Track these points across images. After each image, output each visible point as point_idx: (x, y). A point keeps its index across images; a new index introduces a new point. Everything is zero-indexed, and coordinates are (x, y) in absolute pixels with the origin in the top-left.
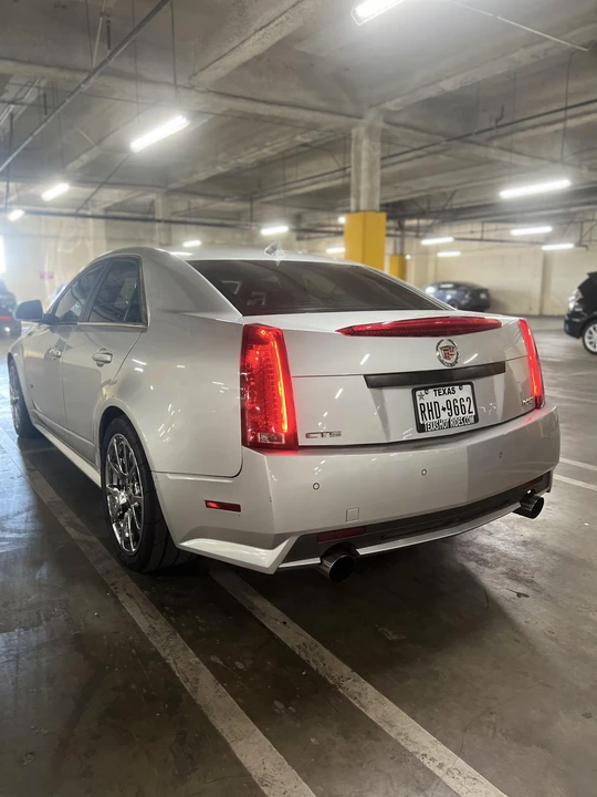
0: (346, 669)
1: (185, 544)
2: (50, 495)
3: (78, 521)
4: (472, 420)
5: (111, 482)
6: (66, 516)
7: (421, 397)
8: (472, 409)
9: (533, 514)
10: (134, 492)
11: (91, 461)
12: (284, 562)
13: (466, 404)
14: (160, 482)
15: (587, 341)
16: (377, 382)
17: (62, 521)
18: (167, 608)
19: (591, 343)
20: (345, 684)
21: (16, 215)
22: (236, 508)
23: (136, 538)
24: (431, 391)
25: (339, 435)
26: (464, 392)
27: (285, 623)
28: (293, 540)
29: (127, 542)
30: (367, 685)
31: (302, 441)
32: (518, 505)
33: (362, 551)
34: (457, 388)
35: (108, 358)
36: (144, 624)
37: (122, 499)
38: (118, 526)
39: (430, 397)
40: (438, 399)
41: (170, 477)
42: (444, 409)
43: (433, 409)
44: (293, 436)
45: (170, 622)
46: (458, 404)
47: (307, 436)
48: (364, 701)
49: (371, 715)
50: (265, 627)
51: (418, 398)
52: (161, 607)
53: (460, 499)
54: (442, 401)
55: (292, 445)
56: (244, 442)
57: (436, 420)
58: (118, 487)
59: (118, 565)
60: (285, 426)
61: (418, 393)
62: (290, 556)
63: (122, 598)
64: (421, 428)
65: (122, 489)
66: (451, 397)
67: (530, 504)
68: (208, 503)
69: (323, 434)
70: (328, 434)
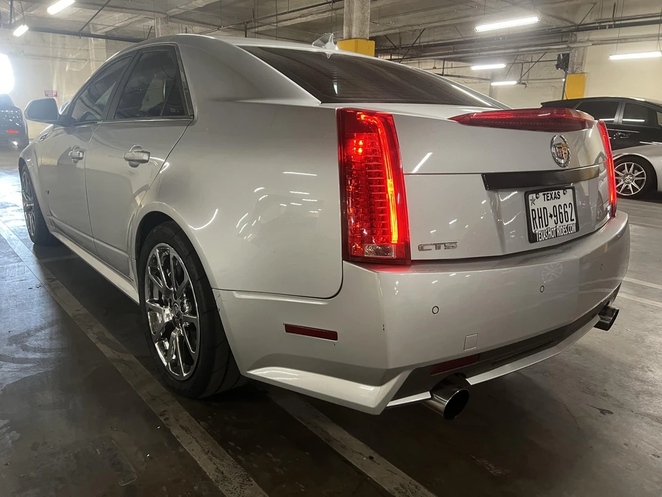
1: (252, 372)
2: (75, 307)
3: (110, 336)
4: (574, 228)
5: (152, 296)
6: (95, 332)
7: (533, 201)
8: (574, 217)
10: (183, 310)
11: (124, 274)
13: (568, 210)
14: (224, 301)
16: (495, 182)
17: (92, 336)
18: (232, 444)
21: (21, 30)
22: (332, 335)
23: (188, 359)
24: (541, 194)
25: (454, 246)
26: (567, 197)
27: (371, 458)
28: (406, 374)
29: (175, 364)
31: (415, 255)
33: (472, 381)
34: (561, 191)
35: (145, 157)
36: (208, 467)
37: (167, 315)
38: (162, 346)
39: (539, 202)
40: (546, 204)
41: (237, 295)
42: (551, 216)
43: (543, 214)
44: (404, 247)
45: (239, 462)
46: (562, 211)
47: (421, 248)
50: (350, 464)
51: (530, 202)
52: (223, 442)
54: (549, 205)
55: (403, 260)
56: (347, 256)
57: (545, 228)
58: (160, 302)
59: (164, 390)
60: (395, 237)
61: (530, 197)
62: (401, 392)
63: (175, 432)
64: (532, 238)
65: (166, 306)
66: (556, 202)
67: (606, 316)
68: (290, 329)
69: (438, 246)
70: (443, 246)
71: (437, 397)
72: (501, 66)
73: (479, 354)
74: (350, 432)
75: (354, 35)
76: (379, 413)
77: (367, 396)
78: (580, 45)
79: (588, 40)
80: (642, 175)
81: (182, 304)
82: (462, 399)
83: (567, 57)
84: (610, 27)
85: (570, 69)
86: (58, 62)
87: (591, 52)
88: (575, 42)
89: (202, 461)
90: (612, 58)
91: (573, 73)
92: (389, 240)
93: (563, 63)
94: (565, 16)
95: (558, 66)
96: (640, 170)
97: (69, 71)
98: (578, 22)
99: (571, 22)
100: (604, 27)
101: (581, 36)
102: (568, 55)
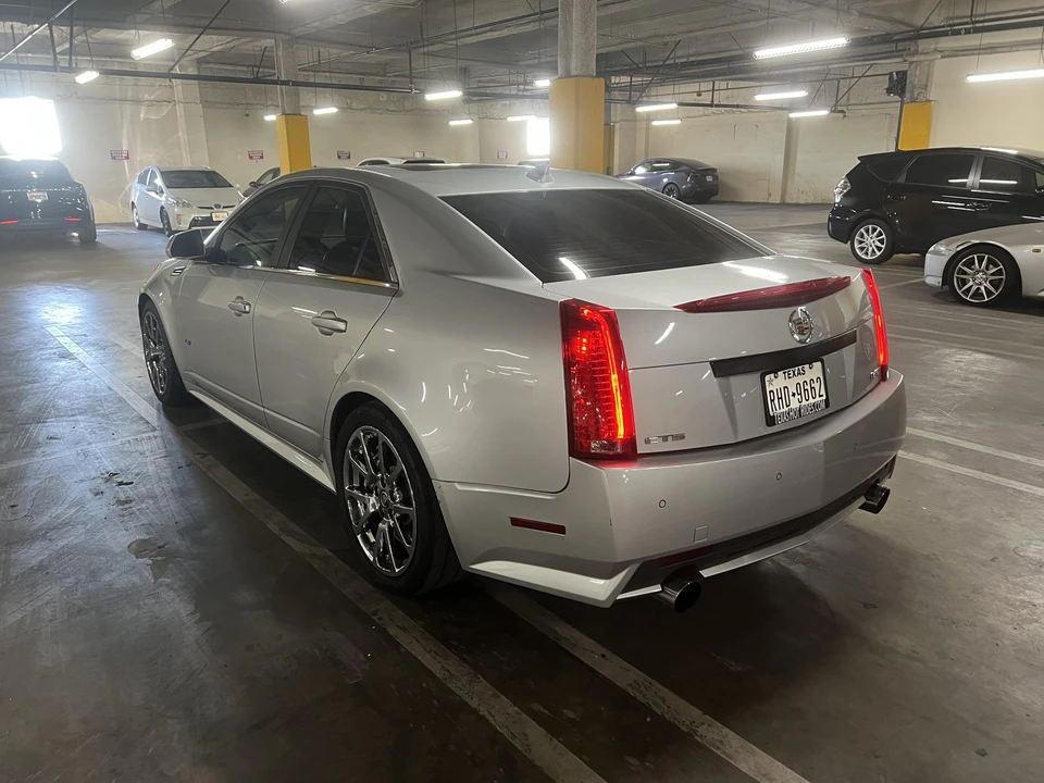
0: (696, 712)
1: (473, 567)
2: (240, 491)
3: (296, 528)
4: (823, 405)
5: (351, 482)
6: (275, 521)
7: (771, 381)
8: (823, 392)
9: (876, 510)
10: (394, 499)
11: (313, 454)
12: (624, 591)
13: (816, 386)
14: (443, 492)
15: (857, 246)
16: (723, 368)
17: (275, 529)
18: (455, 643)
19: (862, 249)
20: (701, 730)
21: (87, 77)
22: (561, 530)
23: (401, 553)
24: (780, 373)
25: (682, 437)
26: (815, 371)
27: (603, 656)
28: (634, 567)
29: (382, 556)
30: (726, 730)
31: (641, 448)
32: (862, 500)
33: (706, 573)
34: (807, 366)
35: (341, 326)
36: (434, 665)
37: (373, 504)
38: (366, 539)
39: (776, 382)
40: (787, 383)
41: (459, 487)
42: (794, 395)
43: (782, 396)
44: (630, 441)
45: (465, 661)
46: (808, 387)
47: (647, 441)
48: (729, 750)
49: (743, 767)
50: (582, 662)
51: (767, 383)
52: (445, 641)
53: (815, 503)
54: (792, 385)
55: (628, 453)
56: (573, 453)
57: (786, 408)
58: (362, 489)
59: (373, 588)
60: (621, 431)
61: (767, 378)
62: (629, 587)
63: (392, 631)
64: (771, 421)
65: (370, 494)
66: (800, 379)
67: (874, 497)
68: (516, 522)
69: (665, 439)
70: (670, 438)
71: (669, 590)
72: (801, 94)
73: (711, 546)
74: (581, 630)
75: (574, 72)
76: (608, 606)
77: (598, 589)
78: (922, 58)
79: (936, 50)
80: (999, 272)
81: (392, 492)
82: (696, 592)
83: (903, 75)
84: (968, 32)
85: (907, 95)
86: (128, 107)
87: (940, 66)
88: (916, 53)
89: (427, 660)
90: (971, 79)
91: (913, 101)
92: (616, 433)
93: (898, 85)
94: (897, 15)
95: (889, 91)
96: (996, 265)
97: (146, 119)
98: (919, 21)
99: (908, 25)
100: (957, 33)
101: (924, 44)
102: (905, 73)
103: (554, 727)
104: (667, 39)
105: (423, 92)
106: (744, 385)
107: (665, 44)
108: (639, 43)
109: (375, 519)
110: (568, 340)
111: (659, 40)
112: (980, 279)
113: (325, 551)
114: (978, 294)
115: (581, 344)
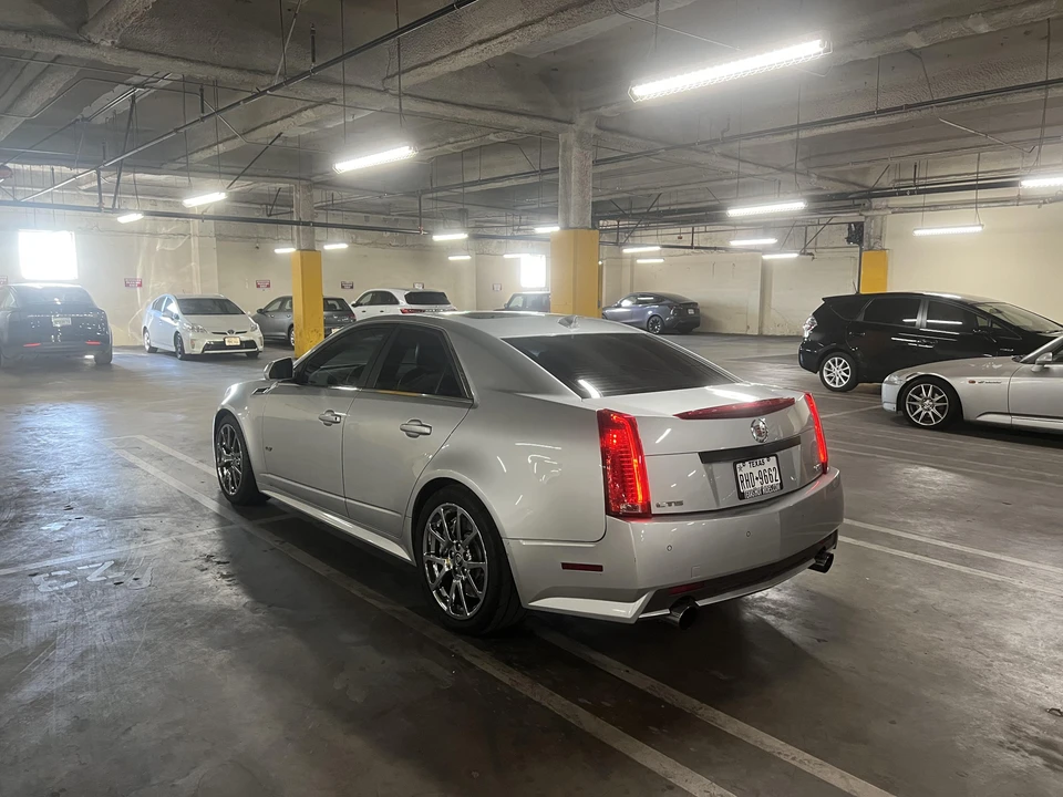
0: (696, 702)
1: (533, 604)
2: (323, 567)
3: (376, 593)
4: (778, 487)
5: (429, 550)
6: (356, 588)
7: (740, 469)
8: (778, 478)
9: (825, 569)
10: (466, 559)
12: (643, 613)
13: (773, 473)
14: (512, 548)
15: (825, 375)
16: (708, 457)
17: (356, 592)
19: (830, 378)
20: (700, 712)
21: (131, 218)
22: (599, 568)
24: (747, 463)
25: (681, 504)
26: (771, 463)
27: (627, 671)
28: (651, 593)
29: (456, 607)
30: (717, 712)
31: (655, 510)
32: (813, 561)
33: (700, 603)
34: (765, 459)
35: (427, 430)
37: (447, 564)
38: (439, 594)
39: (745, 469)
40: (752, 470)
41: (525, 543)
42: (757, 479)
43: (749, 478)
44: (647, 505)
45: (525, 674)
46: (767, 474)
47: (658, 506)
48: (719, 722)
49: (729, 731)
50: (613, 675)
51: (738, 470)
53: (774, 556)
54: (755, 471)
55: (646, 514)
56: (608, 512)
57: (752, 488)
58: (437, 554)
59: (445, 632)
60: (640, 497)
61: (738, 466)
62: (648, 608)
64: (741, 496)
65: (445, 556)
66: (761, 468)
67: (820, 557)
68: (566, 566)
69: (670, 504)
70: (673, 504)
71: (674, 614)
72: (771, 241)
73: (703, 582)
74: (610, 657)
75: (573, 224)
76: (633, 622)
77: (625, 611)
78: (876, 213)
79: (887, 207)
80: (943, 400)
81: (465, 554)
82: (693, 615)
83: (860, 226)
84: (912, 193)
85: (865, 244)
86: (145, 240)
87: (892, 222)
88: (869, 209)
90: (918, 233)
91: (870, 249)
92: (636, 501)
93: (857, 235)
94: (852, 178)
95: (849, 240)
96: (940, 394)
97: (162, 250)
98: (870, 182)
99: (863, 186)
100: (904, 193)
101: (876, 202)
103: (597, 711)
104: (651, 192)
105: (430, 233)
106: (722, 469)
107: (650, 195)
108: (625, 195)
109: (448, 578)
110: (603, 434)
111: (643, 192)
112: (928, 405)
113: (402, 608)
114: (926, 418)
115: (613, 438)
